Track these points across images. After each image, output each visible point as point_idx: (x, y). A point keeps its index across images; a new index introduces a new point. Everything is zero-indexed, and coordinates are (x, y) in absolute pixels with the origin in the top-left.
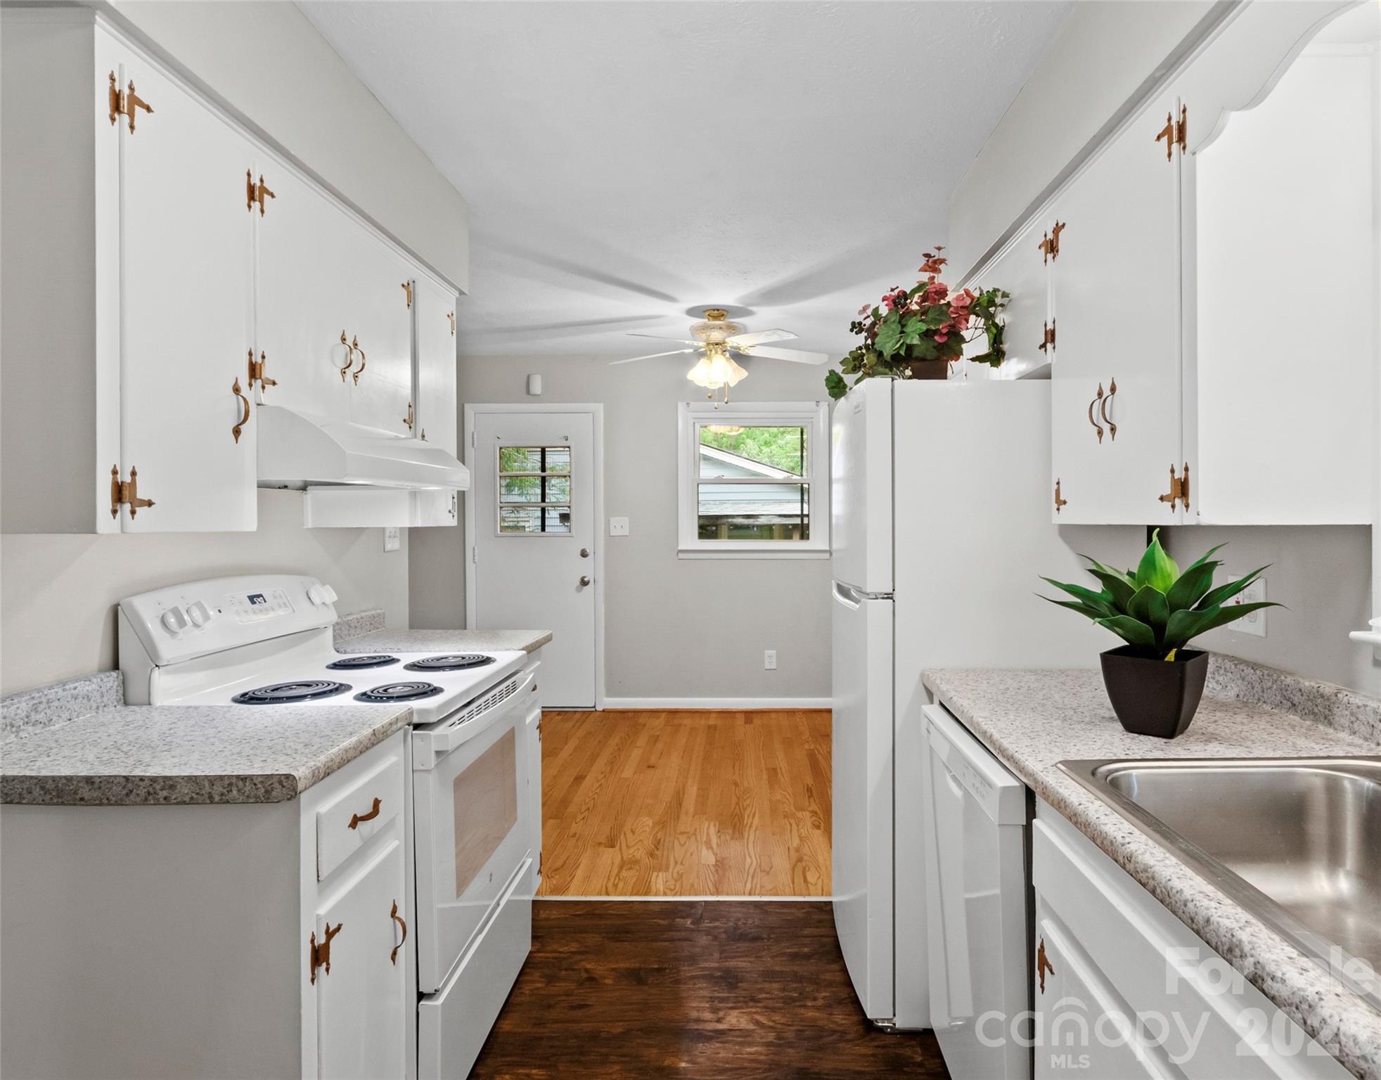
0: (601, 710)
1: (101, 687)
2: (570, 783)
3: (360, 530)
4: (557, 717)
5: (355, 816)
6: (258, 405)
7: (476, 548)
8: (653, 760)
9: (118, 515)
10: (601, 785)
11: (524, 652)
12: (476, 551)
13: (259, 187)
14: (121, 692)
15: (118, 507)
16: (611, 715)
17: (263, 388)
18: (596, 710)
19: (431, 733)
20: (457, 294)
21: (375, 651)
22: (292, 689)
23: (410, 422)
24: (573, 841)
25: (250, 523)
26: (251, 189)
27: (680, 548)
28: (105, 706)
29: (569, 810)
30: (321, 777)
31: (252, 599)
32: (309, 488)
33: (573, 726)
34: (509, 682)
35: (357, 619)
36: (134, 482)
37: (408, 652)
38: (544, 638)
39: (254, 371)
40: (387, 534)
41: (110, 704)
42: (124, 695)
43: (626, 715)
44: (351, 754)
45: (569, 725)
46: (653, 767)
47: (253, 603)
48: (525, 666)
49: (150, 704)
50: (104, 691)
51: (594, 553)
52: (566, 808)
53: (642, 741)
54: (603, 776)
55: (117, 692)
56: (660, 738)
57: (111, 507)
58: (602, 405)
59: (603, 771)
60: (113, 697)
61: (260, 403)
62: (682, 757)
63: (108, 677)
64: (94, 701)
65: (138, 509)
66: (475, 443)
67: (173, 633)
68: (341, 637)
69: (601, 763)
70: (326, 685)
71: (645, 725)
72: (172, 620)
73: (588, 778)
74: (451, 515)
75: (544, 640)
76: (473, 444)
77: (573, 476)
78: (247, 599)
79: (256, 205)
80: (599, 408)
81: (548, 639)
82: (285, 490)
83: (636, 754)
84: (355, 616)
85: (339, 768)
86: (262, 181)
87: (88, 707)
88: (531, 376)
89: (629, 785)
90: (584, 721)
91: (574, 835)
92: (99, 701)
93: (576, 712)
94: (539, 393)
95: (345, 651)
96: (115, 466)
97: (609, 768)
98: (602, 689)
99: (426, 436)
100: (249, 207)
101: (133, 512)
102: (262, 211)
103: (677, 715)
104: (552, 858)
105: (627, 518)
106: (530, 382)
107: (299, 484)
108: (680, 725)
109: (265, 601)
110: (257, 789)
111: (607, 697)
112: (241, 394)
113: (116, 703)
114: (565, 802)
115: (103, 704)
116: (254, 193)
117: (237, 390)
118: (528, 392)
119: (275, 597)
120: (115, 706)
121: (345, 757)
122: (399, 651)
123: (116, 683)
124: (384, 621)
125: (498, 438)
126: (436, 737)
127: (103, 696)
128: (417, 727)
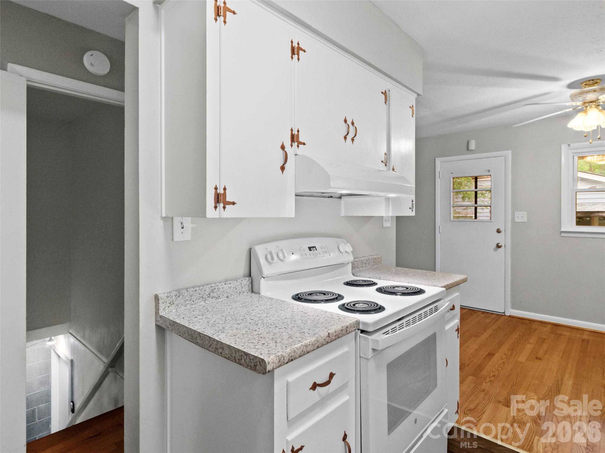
0: (508, 315)
1: (241, 284)
2: (484, 356)
3: (369, 218)
4: (482, 315)
5: (315, 383)
6: (296, 155)
7: (440, 226)
8: (540, 354)
9: (218, 208)
10: (504, 362)
11: (444, 289)
12: (440, 228)
13: (297, 47)
14: (250, 286)
15: (218, 205)
16: (515, 319)
17: (298, 146)
18: (505, 315)
19: (369, 337)
20: (416, 96)
21: (369, 277)
22: (317, 295)
23: (386, 163)
24: (483, 394)
25: (291, 213)
26: (293, 49)
27: (562, 230)
28: (243, 292)
29: (482, 373)
30: (285, 362)
31: (310, 249)
32: (342, 197)
33: (491, 322)
34: (432, 306)
35: (366, 259)
36: (225, 194)
37: (384, 280)
38: (461, 280)
39: (294, 138)
40: (384, 219)
41: (246, 292)
42: (252, 288)
43: (524, 321)
44: (309, 349)
45: (488, 321)
46: (540, 359)
47: (310, 250)
48: (446, 296)
49: (260, 294)
50: (243, 285)
51: (505, 231)
52: (481, 371)
53: (533, 340)
54: (506, 356)
55: (249, 286)
56: (546, 340)
57: (214, 205)
58: (510, 152)
59: (506, 353)
60: (246, 288)
61: (296, 154)
62: (562, 357)
63: (245, 280)
64: (238, 289)
65: (227, 206)
66: (441, 176)
67: (270, 263)
68: (358, 268)
69: (505, 348)
70: (332, 295)
71: (536, 330)
72: (269, 257)
73: (497, 355)
74: (411, 210)
75: (461, 282)
76: (440, 177)
77: (492, 191)
78: (308, 248)
79: (295, 57)
80: (509, 153)
81: (464, 281)
82: (331, 198)
83: (529, 348)
84: (365, 258)
85: (300, 356)
86: (298, 44)
87: (236, 292)
88: (469, 141)
89: (522, 367)
90: (497, 320)
91: (484, 391)
92: (241, 290)
93: (493, 314)
94: (474, 149)
95: (357, 275)
96: (216, 186)
97: (510, 353)
98: (509, 304)
99: (395, 170)
100: (292, 58)
101: (224, 208)
102: (299, 59)
103: (559, 328)
104: (469, 400)
105: (526, 212)
106: (469, 143)
107: (338, 196)
108: (561, 335)
109: (316, 250)
110: (251, 362)
111: (512, 309)
112: (285, 150)
113: (248, 291)
114: (480, 368)
115: (242, 291)
116: (295, 51)
117: (283, 147)
118: (468, 149)
119: (322, 248)
120: (248, 293)
121: (305, 350)
122: (380, 279)
123: (248, 283)
124: (381, 261)
125: (452, 173)
126: (372, 340)
127: (242, 288)
128: (362, 331)
